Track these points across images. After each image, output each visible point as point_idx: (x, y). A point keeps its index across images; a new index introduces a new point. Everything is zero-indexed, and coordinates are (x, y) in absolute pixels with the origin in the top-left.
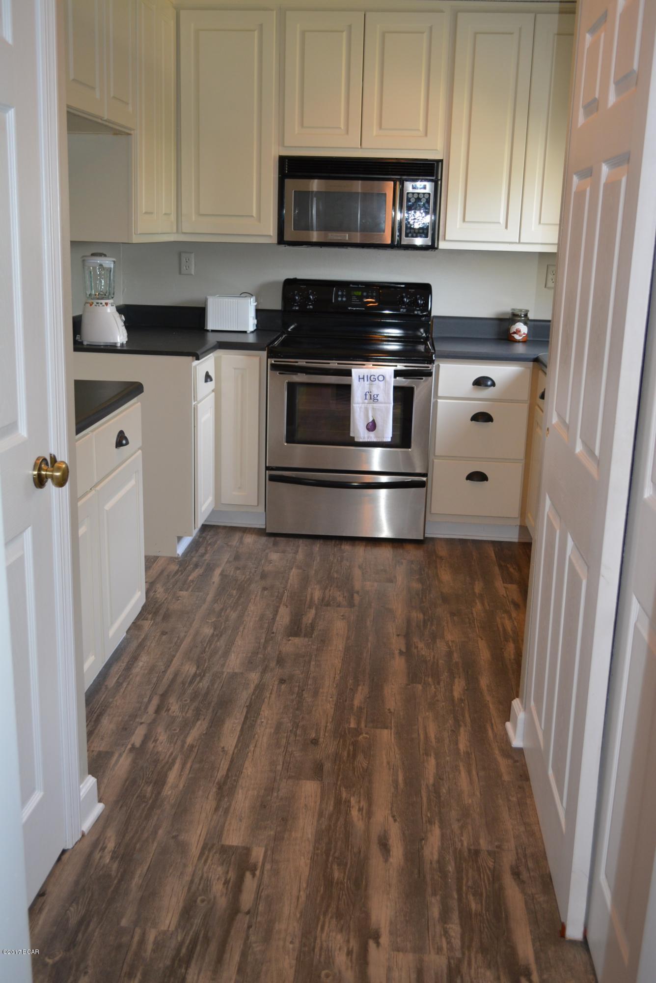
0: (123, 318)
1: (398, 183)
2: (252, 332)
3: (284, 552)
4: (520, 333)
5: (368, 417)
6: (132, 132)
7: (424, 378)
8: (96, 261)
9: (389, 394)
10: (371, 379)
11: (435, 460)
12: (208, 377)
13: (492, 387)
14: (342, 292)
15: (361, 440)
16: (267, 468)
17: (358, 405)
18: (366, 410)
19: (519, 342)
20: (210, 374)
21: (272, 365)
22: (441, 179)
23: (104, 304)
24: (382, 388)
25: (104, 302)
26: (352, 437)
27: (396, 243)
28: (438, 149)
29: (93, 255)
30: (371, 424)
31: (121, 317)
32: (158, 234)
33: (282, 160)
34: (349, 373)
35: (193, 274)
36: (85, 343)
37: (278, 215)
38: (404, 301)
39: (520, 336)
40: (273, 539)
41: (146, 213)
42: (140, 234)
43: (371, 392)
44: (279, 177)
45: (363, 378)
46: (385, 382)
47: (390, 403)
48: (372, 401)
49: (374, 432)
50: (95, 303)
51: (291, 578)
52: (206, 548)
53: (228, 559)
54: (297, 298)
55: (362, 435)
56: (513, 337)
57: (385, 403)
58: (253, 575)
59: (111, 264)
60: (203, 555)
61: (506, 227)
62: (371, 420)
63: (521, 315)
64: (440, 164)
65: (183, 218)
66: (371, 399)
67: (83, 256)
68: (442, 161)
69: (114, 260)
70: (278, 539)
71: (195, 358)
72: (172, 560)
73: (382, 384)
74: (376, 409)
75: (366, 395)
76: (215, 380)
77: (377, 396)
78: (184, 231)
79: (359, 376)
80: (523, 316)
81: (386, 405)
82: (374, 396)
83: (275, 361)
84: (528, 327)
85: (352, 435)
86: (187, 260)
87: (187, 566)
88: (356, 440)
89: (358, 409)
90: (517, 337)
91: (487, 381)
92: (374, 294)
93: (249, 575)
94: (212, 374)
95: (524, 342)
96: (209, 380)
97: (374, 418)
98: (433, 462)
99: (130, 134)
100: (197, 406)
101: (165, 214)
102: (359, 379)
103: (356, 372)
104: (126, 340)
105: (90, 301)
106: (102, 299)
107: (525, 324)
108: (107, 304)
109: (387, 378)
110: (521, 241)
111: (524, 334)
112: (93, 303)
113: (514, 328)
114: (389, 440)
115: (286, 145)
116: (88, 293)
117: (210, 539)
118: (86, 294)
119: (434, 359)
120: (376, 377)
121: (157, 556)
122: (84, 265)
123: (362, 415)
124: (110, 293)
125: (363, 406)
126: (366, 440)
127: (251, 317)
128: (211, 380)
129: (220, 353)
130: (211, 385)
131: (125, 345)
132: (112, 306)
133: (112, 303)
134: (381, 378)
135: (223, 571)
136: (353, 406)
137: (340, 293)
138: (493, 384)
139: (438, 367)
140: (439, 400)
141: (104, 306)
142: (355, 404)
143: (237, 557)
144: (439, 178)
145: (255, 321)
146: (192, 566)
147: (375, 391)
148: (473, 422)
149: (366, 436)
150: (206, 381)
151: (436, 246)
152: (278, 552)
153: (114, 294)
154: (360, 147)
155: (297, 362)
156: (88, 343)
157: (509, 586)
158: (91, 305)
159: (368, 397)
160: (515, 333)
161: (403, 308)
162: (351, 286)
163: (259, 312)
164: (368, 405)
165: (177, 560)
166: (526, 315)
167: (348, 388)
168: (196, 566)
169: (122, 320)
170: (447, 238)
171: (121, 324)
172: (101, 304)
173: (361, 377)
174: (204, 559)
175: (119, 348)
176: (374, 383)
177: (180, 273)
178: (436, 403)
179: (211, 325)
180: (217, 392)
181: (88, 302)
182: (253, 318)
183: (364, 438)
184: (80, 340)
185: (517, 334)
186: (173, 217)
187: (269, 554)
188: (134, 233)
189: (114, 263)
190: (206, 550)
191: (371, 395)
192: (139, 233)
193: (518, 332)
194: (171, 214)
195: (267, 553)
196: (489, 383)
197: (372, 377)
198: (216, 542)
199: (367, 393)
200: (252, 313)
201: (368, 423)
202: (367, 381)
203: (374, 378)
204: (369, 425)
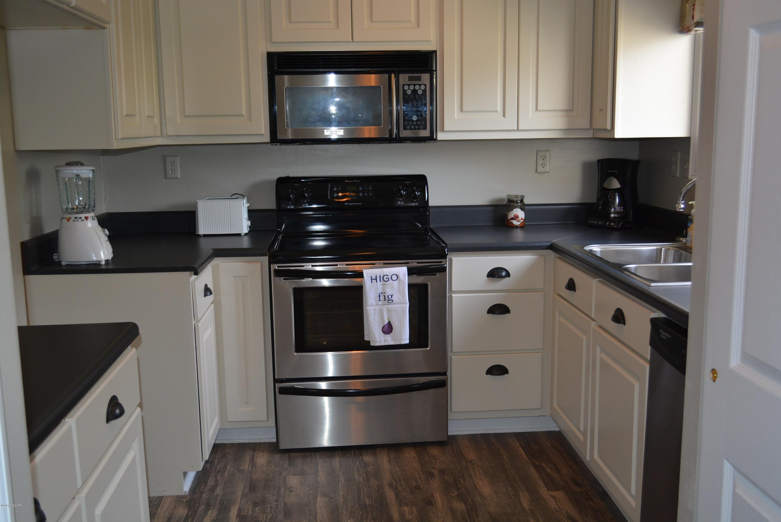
0: (107, 232)
1: (393, 75)
2: (246, 234)
3: (303, 473)
4: (518, 219)
5: (383, 320)
6: (107, 26)
7: (437, 274)
8: (71, 171)
9: (404, 294)
10: (384, 279)
11: (453, 357)
12: (207, 291)
13: (507, 278)
14: (338, 188)
15: (377, 345)
16: (276, 381)
17: (372, 307)
18: (381, 312)
19: (517, 227)
20: (209, 286)
21: (276, 271)
22: (436, 70)
23: (83, 218)
24: (396, 288)
25: (83, 216)
26: (366, 341)
27: (394, 136)
28: (431, 40)
29: (68, 164)
30: (387, 326)
31: (104, 231)
32: (142, 138)
33: (271, 56)
34: (360, 275)
35: (179, 178)
36: (64, 263)
37: (270, 113)
38: (401, 194)
39: (518, 221)
40: (287, 455)
41: (127, 115)
42: (122, 139)
43: (384, 293)
44: (268, 74)
45: (376, 279)
46: (399, 281)
47: (406, 303)
48: (386, 302)
49: (391, 334)
50: (73, 219)
51: (319, 512)
52: (216, 477)
53: (243, 491)
54: (291, 196)
55: (378, 340)
56: (512, 222)
57: (400, 303)
58: (276, 512)
59: (90, 173)
60: (213, 489)
61: (504, 115)
62: (386, 322)
63: (517, 201)
64: (434, 54)
65: (167, 120)
66: (385, 300)
67: (56, 167)
68: (435, 52)
69: (93, 168)
70: (292, 454)
71: (193, 272)
72: (179, 499)
73: (395, 283)
74: (390, 310)
75: (379, 296)
76: (214, 293)
77: (392, 297)
78: (169, 134)
79: (371, 277)
80: (519, 202)
81: (402, 305)
82: (388, 297)
83: (278, 267)
84: (524, 212)
85: (366, 339)
86: (173, 164)
87: (198, 508)
88: (372, 344)
89: (372, 312)
90: (515, 223)
91: (502, 272)
92: (370, 188)
93: (271, 513)
94: (210, 286)
95: (522, 227)
96: (208, 294)
97: (390, 320)
98: (451, 358)
99: (104, 28)
100: (198, 325)
101: (148, 117)
102: (372, 279)
103: (368, 273)
104: (112, 256)
105: (68, 216)
106: (81, 212)
107: (522, 209)
108: (87, 218)
109: (401, 277)
110: (520, 128)
111: (522, 219)
112: (70, 218)
113: (511, 214)
114: (407, 342)
115: (274, 41)
116: (64, 207)
117: (218, 463)
118: (62, 208)
119: (447, 253)
120: (389, 277)
121: (160, 497)
122: (57, 176)
123: (377, 318)
124: (89, 205)
125: (377, 308)
126: (383, 344)
127: (244, 219)
128: (211, 293)
129: (217, 261)
130: (210, 298)
131: (110, 261)
132: (93, 219)
133: (93, 217)
134: (394, 277)
135: (239, 510)
136: (366, 309)
137: (335, 189)
138: (508, 275)
139: (451, 260)
140: (453, 295)
141: (83, 220)
142: (368, 306)
143: (252, 488)
144: (434, 69)
145: (249, 223)
146: (203, 507)
147: (389, 292)
148: (490, 314)
149: (382, 339)
150: (206, 295)
151: (435, 137)
152: (296, 475)
153: (94, 207)
154: (351, 40)
155: (303, 266)
156: (67, 263)
157: (555, 493)
158: (68, 220)
159: (382, 298)
160: (513, 219)
161: (400, 201)
162: (346, 181)
163: (251, 212)
164: (383, 306)
165: (185, 500)
166: (522, 201)
167: (359, 289)
168: (208, 506)
169: (106, 235)
170: (445, 129)
171: (104, 239)
172: (80, 218)
173: (373, 278)
174: (215, 494)
175: (104, 267)
176: (387, 282)
177: (166, 177)
178: (451, 297)
179: (202, 230)
180: (217, 304)
181: (64, 217)
182: (247, 219)
183: (380, 341)
184: (57, 260)
185: (516, 220)
186: (156, 120)
187: (287, 477)
188: (114, 138)
189: (93, 172)
190: (216, 481)
191: (385, 296)
192: (120, 138)
193: (516, 217)
194: (154, 116)
195: (285, 478)
196: (504, 274)
197: (385, 277)
198: (225, 467)
199: (381, 295)
200: (245, 215)
201: (383, 326)
202: (380, 281)
203: (387, 278)
204: (384, 328)
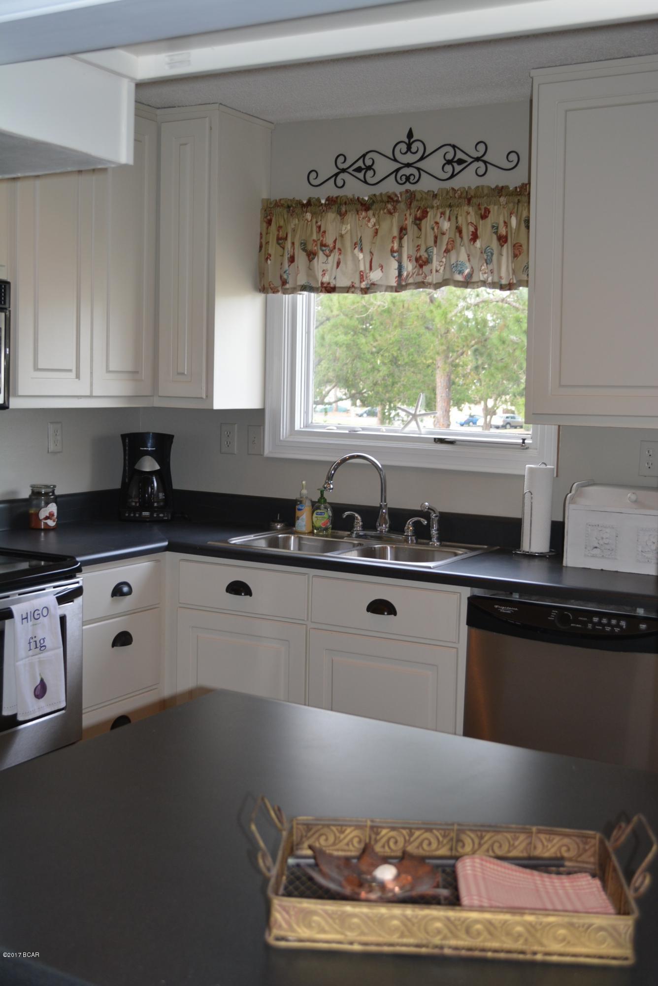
4: (53, 518)
5: (34, 679)
9: (56, 634)
10: (35, 616)
13: (130, 595)
17: (21, 662)
18: (32, 667)
24: (48, 628)
30: (39, 686)
34: (10, 614)
39: (54, 521)
43: (36, 637)
45: (27, 618)
46: (50, 616)
48: (38, 649)
49: (44, 698)
55: (30, 709)
56: (46, 523)
62: (38, 682)
66: (36, 648)
68: (9, 283)
73: (46, 621)
74: (43, 661)
75: (30, 643)
77: (44, 642)
79: (22, 615)
81: (56, 651)
82: (40, 642)
88: (21, 718)
89: (22, 669)
90: (51, 523)
91: (125, 588)
97: (43, 677)
102: (23, 619)
103: (19, 609)
109: (52, 609)
113: (45, 512)
120: (40, 612)
123: (28, 676)
125: (27, 661)
134: (45, 613)
138: (130, 591)
147: (40, 635)
148: (114, 647)
149: (34, 708)
151: (7, 405)
159: (33, 645)
160: (47, 518)
164: (34, 657)
170: (19, 393)
173: (24, 617)
176: (38, 621)
183: (34, 711)
185: (51, 519)
191: (36, 641)
193: (51, 516)
196: (127, 590)
197: (36, 613)
199: (31, 641)
201: (35, 687)
202: (31, 621)
203: (38, 614)
204: (37, 689)
